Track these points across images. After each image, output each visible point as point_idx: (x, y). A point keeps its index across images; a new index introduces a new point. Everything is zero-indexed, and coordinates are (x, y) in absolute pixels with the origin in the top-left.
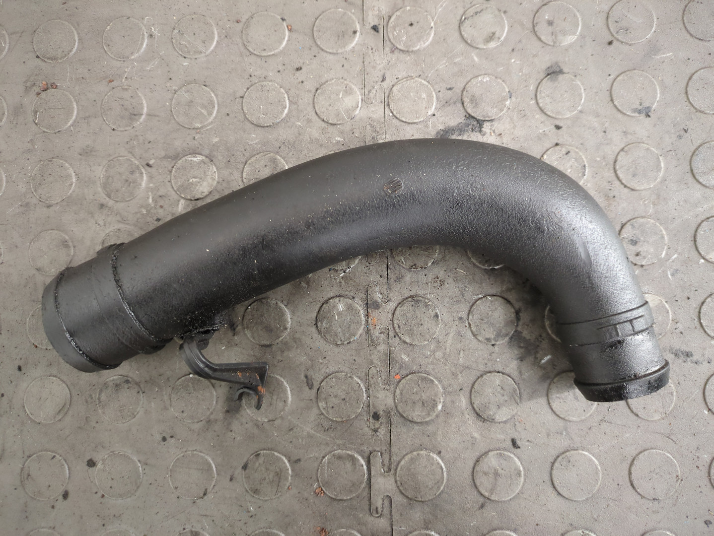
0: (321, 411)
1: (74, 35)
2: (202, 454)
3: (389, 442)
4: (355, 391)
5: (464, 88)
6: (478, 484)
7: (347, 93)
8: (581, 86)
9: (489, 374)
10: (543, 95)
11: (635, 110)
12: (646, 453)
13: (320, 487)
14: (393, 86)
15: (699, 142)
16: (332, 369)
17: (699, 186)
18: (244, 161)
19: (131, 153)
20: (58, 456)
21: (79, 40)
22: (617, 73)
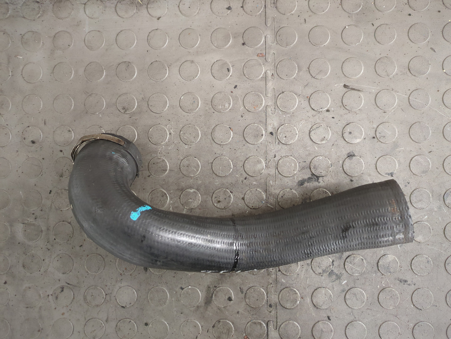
0: (247, 303)
1: (135, 133)
2: (195, 321)
3: (276, 316)
4: (262, 295)
5: (311, 162)
6: (314, 335)
7: (258, 162)
8: (363, 162)
9: (319, 289)
10: (346, 165)
11: (386, 174)
12: (386, 323)
13: (246, 335)
14: (279, 160)
15: (414, 188)
16: (252, 285)
17: (413, 207)
18: (213, 192)
19: (162, 187)
20: (132, 321)
21: (137, 135)
22: (379, 156)
